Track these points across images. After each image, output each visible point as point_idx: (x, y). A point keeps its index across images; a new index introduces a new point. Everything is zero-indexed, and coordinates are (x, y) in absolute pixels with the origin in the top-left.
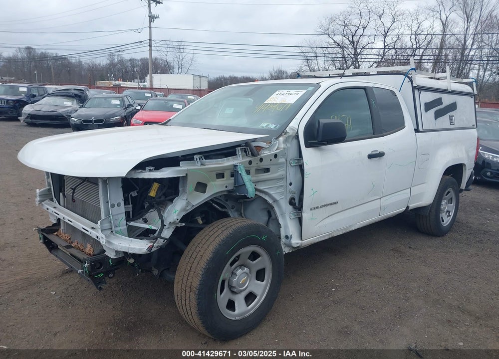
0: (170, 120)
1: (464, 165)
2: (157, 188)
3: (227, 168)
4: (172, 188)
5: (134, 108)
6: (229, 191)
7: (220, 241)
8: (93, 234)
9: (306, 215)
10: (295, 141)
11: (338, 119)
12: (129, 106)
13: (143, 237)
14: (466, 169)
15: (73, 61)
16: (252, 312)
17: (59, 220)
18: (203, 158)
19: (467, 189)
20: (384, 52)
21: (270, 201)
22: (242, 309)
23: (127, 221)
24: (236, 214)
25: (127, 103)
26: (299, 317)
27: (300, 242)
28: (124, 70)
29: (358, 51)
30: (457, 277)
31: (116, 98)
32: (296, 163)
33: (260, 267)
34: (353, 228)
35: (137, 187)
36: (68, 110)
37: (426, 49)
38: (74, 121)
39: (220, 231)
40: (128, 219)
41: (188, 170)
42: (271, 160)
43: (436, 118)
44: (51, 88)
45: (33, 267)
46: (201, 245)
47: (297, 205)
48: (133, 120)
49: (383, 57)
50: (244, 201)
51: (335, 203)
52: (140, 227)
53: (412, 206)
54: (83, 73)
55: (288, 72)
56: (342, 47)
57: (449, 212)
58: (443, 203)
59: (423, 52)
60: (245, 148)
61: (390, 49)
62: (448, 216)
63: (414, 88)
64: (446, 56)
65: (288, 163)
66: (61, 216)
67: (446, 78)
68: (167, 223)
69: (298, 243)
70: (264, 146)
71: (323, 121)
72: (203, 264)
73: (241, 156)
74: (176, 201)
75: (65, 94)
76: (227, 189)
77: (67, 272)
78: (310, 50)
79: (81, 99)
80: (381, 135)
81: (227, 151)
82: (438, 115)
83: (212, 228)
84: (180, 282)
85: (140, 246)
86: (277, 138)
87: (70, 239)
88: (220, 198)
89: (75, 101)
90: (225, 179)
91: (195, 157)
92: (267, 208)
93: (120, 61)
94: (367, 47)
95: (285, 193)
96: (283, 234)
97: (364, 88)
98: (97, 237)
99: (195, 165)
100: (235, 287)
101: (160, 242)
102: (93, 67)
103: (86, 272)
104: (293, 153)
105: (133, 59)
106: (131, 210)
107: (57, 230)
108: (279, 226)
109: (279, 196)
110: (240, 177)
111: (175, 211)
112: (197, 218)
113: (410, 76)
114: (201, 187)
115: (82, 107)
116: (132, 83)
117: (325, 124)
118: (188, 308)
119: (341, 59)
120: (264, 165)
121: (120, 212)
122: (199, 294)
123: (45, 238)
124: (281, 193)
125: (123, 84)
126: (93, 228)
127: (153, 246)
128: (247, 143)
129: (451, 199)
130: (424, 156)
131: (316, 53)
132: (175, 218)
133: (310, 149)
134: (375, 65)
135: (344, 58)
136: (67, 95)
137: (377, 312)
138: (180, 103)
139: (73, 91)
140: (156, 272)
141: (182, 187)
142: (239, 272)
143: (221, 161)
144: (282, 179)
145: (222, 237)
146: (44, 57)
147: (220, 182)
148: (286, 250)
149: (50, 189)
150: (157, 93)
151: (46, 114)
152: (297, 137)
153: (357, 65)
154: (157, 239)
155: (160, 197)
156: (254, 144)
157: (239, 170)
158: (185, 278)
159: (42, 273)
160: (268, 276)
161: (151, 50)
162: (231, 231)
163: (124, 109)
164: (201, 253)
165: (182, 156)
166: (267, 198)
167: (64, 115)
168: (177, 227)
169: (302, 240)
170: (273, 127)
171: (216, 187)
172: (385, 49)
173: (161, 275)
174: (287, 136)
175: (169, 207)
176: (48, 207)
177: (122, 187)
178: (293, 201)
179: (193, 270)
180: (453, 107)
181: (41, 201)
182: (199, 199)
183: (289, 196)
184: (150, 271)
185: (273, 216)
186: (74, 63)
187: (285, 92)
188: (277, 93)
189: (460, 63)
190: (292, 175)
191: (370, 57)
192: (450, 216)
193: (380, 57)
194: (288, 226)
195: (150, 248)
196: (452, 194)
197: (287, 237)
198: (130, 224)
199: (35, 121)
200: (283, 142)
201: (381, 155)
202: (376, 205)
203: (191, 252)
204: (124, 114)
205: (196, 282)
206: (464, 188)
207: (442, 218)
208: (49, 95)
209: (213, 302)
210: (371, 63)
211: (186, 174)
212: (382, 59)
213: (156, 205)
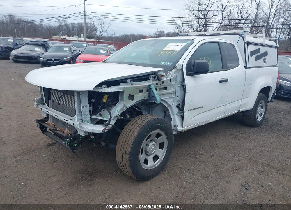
0: (107, 59)
1: (271, 87)
2: (107, 98)
3: (144, 87)
4: (115, 97)
5: (77, 53)
6: (145, 100)
7: (142, 127)
8: (71, 123)
9: (186, 114)
10: (181, 72)
11: (204, 60)
12: (74, 51)
13: (100, 124)
14: (271, 90)
15: (37, 24)
16: (157, 165)
17: (48, 115)
18: (132, 81)
19: (271, 101)
20: (222, 21)
21: (167, 106)
22: (152, 164)
23: (90, 115)
24: (147, 113)
25: (73, 50)
26: (181, 169)
27: (182, 128)
28: (68, 30)
29: (207, 20)
30: (266, 149)
31: (66, 46)
32: (181, 85)
33: (161, 142)
34: (210, 122)
35: (95, 97)
36: (38, 53)
37: (247, 20)
38: (42, 60)
39: (141, 122)
40: (91, 115)
41: (124, 87)
42: (168, 83)
43: (256, 60)
44: (27, 40)
45: (31, 142)
46: (131, 129)
47: (181, 108)
48: (77, 60)
49: (221, 24)
50: (151, 106)
51: (201, 107)
52: (97, 119)
53: (242, 110)
54: (43, 31)
55: (165, 32)
56: (198, 18)
57: (261, 114)
58: (258, 108)
59: (245, 21)
60: (154, 76)
61: (225, 20)
62: (260, 116)
63: (245, 43)
64: (258, 24)
65: (177, 84)
66: (50, 113)
67: (262, 37)
68: (113, 116)
69: (180, 129)
70: (164, 75)
71: (197, 61)
72: (132, 139)
73: (152, 80)
74: (118, 104)
75: (36, 44)
76: (144, 99)
77: (50, 145)
78: (179, 19)
79: (45, 46)
80: (227, 69)
81: (144, 77)
82: (258, 58)
83: (136, 120)
84: (120, 149)
85: (99, 129)
86: (171, 70)
87: (54, 126)
88: (138, 104)
89: (42, 48)
90: (144, 93)
91: (128, 80)
92: (164, 110)
93: (65, 24)
94: (212, 18)
95: (175, 101)
96: (173, 124)
97: (218, 43)
98: (74, 124)
99: (128, 85)
100: (148, 152)
101: (109, 127)
102: (49, 28)
103: (67, 143)
104: (179, 79)
105: (73, 23)
106: (92, 109)
107: (47, 121)
108: (171, 119)
109: (172, 103)
110: (152, 92)
111: (117, 110)
112: (126, 114)
113: (243, 36)
114: (131, 97)
115: (46, 51)
116: (73, 38)
117: (198, 63)
118: (124, 162)
119: (197, 25)
120: (164, 85)
121: (87, 110)
122: (131, 155)
123: (41, 125)
124: (173, 102)
125: (68, 38)
126: (70, 119)
127: (106, 129)
128: (155, 73)
129: (263, 106)
130: (249, 82)
131: (182, 21)
132: (117, 114)
133: (189, 77)
134: (217, 29)
135: (199, 24)
136: (37, 44)
137: (224, 167)
138: (104, 50)
139: (40, 42)
140: (103, 144)
141: (121, 97)
142: (151, 144)
143: (141, 83)
144: (174, 93)
145: (142, 125)
146: (20, 21)
147: (141, 94)
148: (174, 133)
149: (42, 98)
150: (89, 44)
151: (25, 55)
152: (182, 70)
153: (206, 28)
154: (107, 125)
155: (109, 103)
156: (159, 74)
157: (152, 88)
158: (123, 146)
159: (36, 145)
160: (165, 146)
161: (85, 18)
162: (147, 122)
163: (71, 53)
164: (131, 133)
165: (120, 80)
166: (165, 104)
167: (36, 56)
168: (118, 119)
169: (183, 127)
170: (168, 64)
171: (139, 97)
172: (222, 19)
173: (107, 146)
174: (176, 69)
175: (114, 108)
176: (42, 108)
177: (88, 97)
178: (179, 106)
179: (127, 142)
180: (265, 54)
181: (37, 105)
182: (130, 104)
183: (177, 103)
184: (100, 144)
185: (168, 114)
186: (38, 25)
187: (174, 44)
188: (169, 44)
189: (266, 28)
190: (179, 91)
191: (213, 24)
192: (262, 116)
193: (220, 24)
194: (176, 120)
195: (104, 130)
196: (263, 104)
197: (175, 126)
198: (92, 117)
199: (18, 60)
200: (175, 73)
201: (226, 81)
202: (222, 109)
203: (125, 133)
204: (71, 56)
205: (129, 149)
206: (270, 100)
207: (257, 117)
208: (26, 44)
209: (137, 159)
210: (214, 28)
211: (124, 90)
212: (221, 25)
213: (106, 107)
